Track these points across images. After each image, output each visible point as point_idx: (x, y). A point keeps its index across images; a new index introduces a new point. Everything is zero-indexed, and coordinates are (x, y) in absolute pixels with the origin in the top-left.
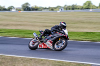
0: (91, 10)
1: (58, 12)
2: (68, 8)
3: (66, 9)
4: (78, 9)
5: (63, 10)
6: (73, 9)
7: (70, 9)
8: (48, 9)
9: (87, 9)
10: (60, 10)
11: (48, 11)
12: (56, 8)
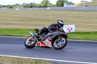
0: (48, 8)
1: (17, 9)
2: (26, 6)
3: (25, 7)
4: (36, 7)
5: (21, 8)
6: (31, 7)
7: (28, 7)
8: (6, 6)
9: (45, 7)
10: (19, 8)
11: (7, 8)
12: (14, 6)
